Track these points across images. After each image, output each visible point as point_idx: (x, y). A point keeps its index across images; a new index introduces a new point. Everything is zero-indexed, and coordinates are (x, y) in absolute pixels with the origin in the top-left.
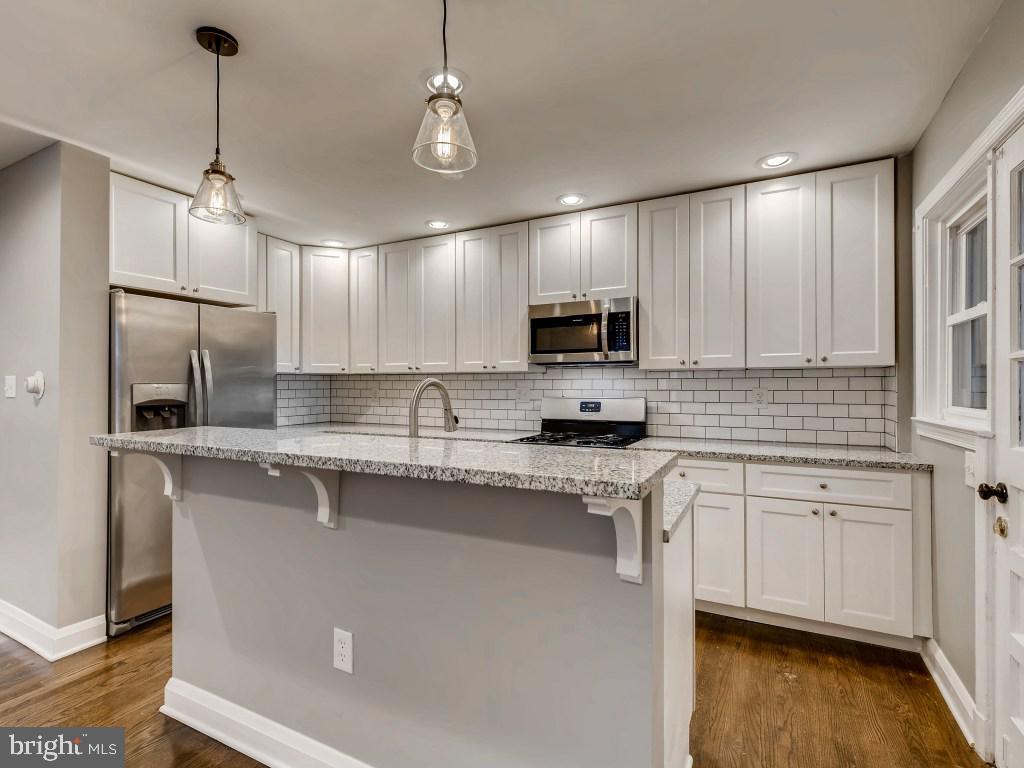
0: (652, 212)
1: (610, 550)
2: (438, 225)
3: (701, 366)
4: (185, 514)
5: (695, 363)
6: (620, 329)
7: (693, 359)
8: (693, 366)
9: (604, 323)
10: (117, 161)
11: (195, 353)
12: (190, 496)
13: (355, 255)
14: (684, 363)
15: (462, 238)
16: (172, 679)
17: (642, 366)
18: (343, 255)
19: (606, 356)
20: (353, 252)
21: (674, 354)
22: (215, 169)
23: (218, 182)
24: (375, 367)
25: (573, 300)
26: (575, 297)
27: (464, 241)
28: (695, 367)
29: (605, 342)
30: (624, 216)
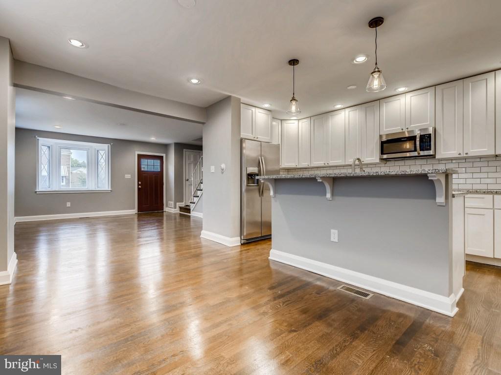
0: (443, 90)
1: (434, 197)
2: (339, 106)
3: (469, 155)
4: (276, 201)
5: (467, 154)
6: (426, 141)
7: (465, 152)
8: (465, 155)
9: (418, 139)
10: (243, 99)
11: (260, 158)
12: (278, 196)
13: (301, 122)
14: (460, 154)
15: (347, 110)
16: (272, 250)
17: (437, 157)
18: (296, 122)
19: (419, 154)
20: (300, 121)
21: (455, 151)
22: (293, 99)
23: (294, 103)
24: (309, 164)
25: (402, 131)
26: (402, 129)
27: (349, 112)
28: (466, 155)
29: (418, 148)
30: (428, 93)
